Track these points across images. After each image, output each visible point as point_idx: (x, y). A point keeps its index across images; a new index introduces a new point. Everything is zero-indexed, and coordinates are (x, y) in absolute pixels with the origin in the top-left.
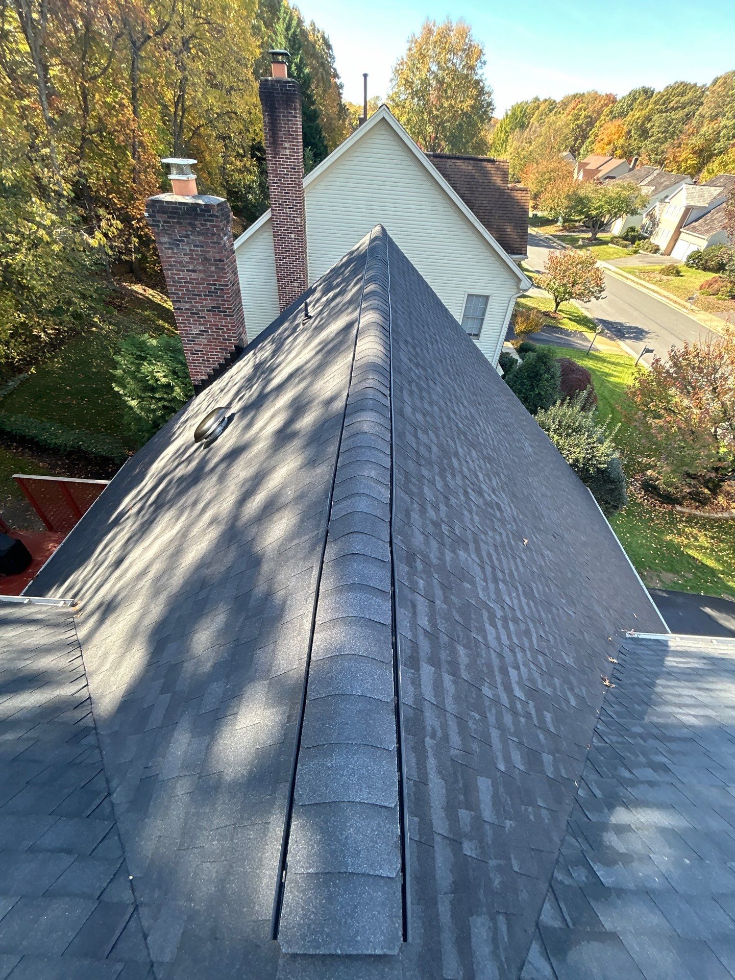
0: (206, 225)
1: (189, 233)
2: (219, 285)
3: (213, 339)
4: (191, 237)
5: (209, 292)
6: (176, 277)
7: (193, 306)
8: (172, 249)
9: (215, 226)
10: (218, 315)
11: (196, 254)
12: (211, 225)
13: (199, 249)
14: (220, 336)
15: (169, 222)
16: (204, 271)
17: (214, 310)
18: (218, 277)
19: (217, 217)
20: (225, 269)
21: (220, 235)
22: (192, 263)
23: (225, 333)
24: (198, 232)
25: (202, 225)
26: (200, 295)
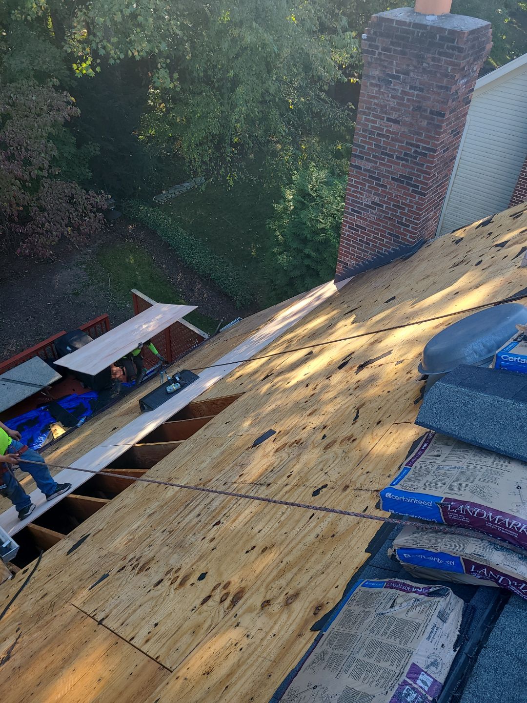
0: (439, 60)
1: (411, 68)
2: (424, 148)
3: (385, 217)
4: (412, 74)
5: (405, 154)
6: (370, 124)
7: (376, 168)
8: (379, 86)
9: (451, 63)
10: (404, 188)
11: (408, 100)
12: (446, 62)
13: (416, 92)
14: (397, 217)
15: (389, 50)
16: (411, 125)
17: (403, 181)
18: (427, 136)
19: (460, 50)
20: (440, 127)
21: (453, 77)
22: (399, 110)
23: (404, 214)
24: (424, 69)
25: (433, 59)
26: (392, 156)
